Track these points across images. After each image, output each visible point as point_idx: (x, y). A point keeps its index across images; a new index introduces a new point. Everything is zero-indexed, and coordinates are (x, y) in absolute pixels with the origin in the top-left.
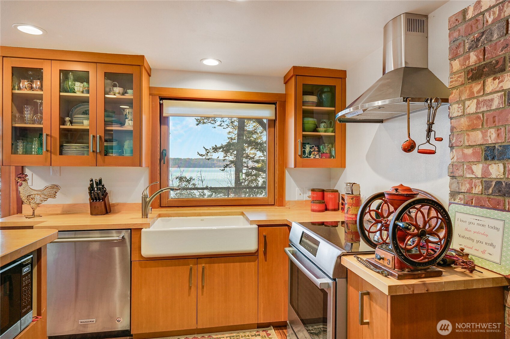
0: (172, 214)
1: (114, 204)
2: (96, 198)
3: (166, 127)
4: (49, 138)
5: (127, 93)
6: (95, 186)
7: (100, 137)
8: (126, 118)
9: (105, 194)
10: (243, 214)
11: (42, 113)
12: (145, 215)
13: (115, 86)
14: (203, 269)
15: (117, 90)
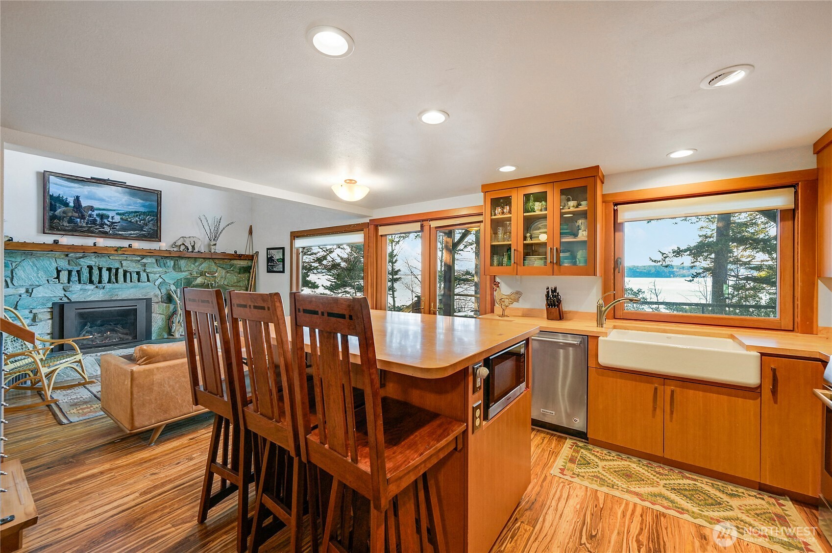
0: (629, 326)
1: (566, 311)
2: (551, 304)
3: (621, 233)
4: (516, 252)
5: (580, 205)
6: (550, 294)
7: (557, 249)
8: (579, 229)
9: (559, 301)
10: (732, 337)
11: (510, 233)
12: (600, 324)
13: (568, 200)
14: (672, 392)
15: (572, 203)
